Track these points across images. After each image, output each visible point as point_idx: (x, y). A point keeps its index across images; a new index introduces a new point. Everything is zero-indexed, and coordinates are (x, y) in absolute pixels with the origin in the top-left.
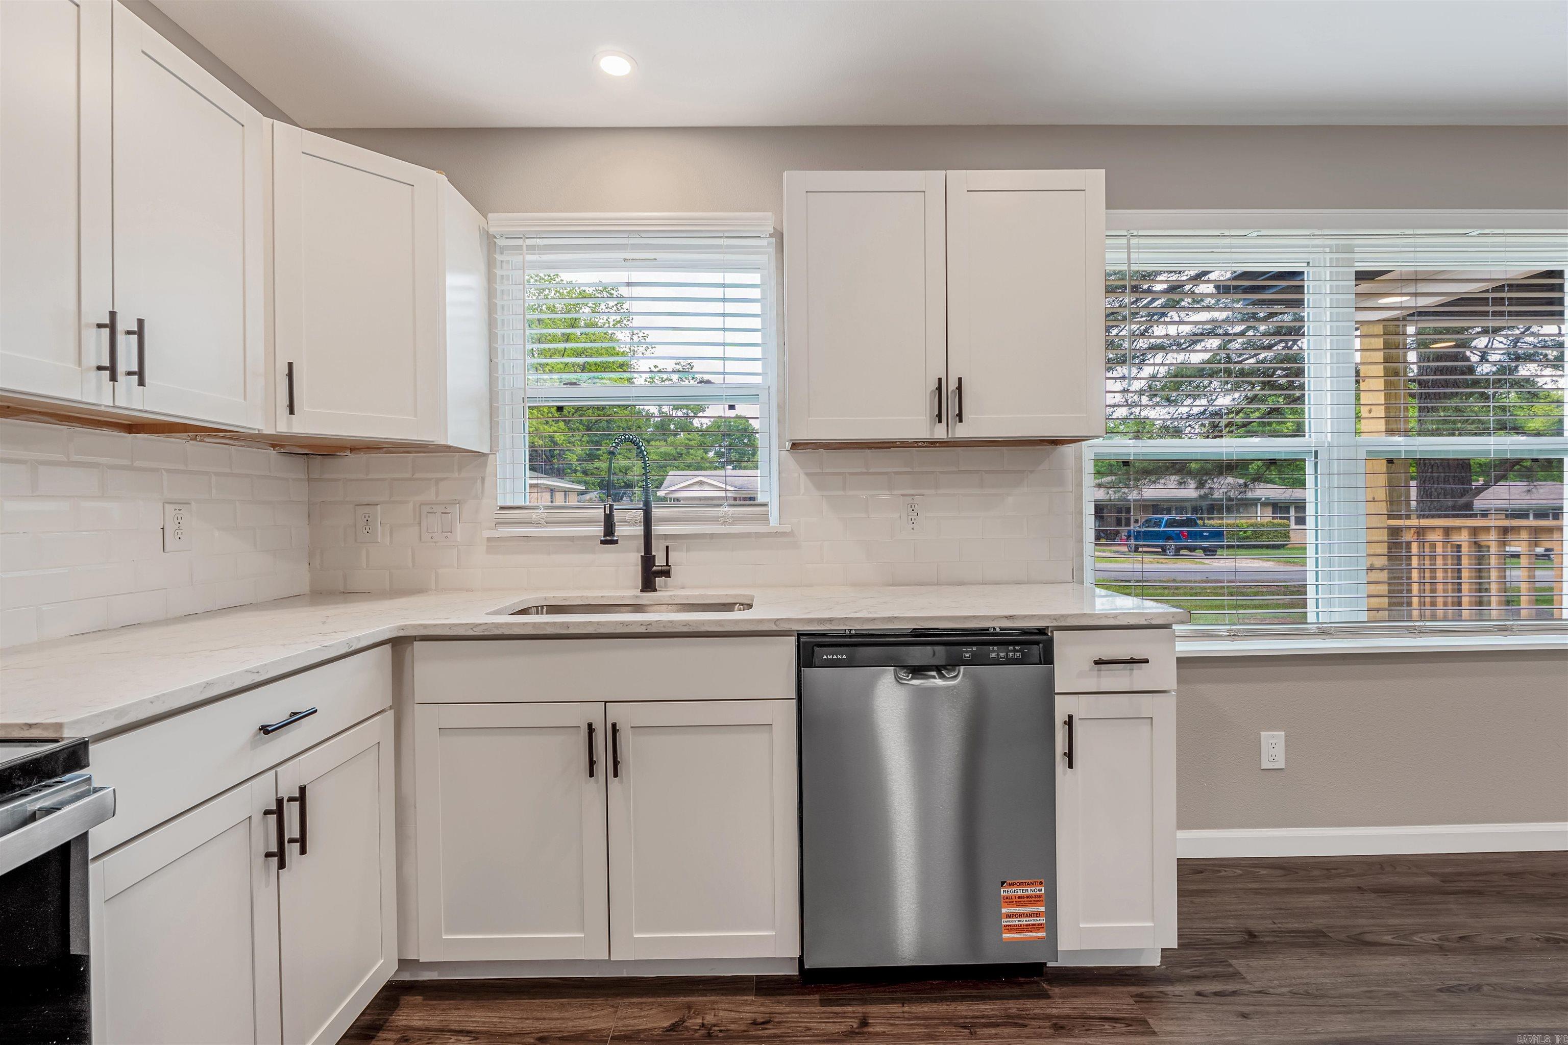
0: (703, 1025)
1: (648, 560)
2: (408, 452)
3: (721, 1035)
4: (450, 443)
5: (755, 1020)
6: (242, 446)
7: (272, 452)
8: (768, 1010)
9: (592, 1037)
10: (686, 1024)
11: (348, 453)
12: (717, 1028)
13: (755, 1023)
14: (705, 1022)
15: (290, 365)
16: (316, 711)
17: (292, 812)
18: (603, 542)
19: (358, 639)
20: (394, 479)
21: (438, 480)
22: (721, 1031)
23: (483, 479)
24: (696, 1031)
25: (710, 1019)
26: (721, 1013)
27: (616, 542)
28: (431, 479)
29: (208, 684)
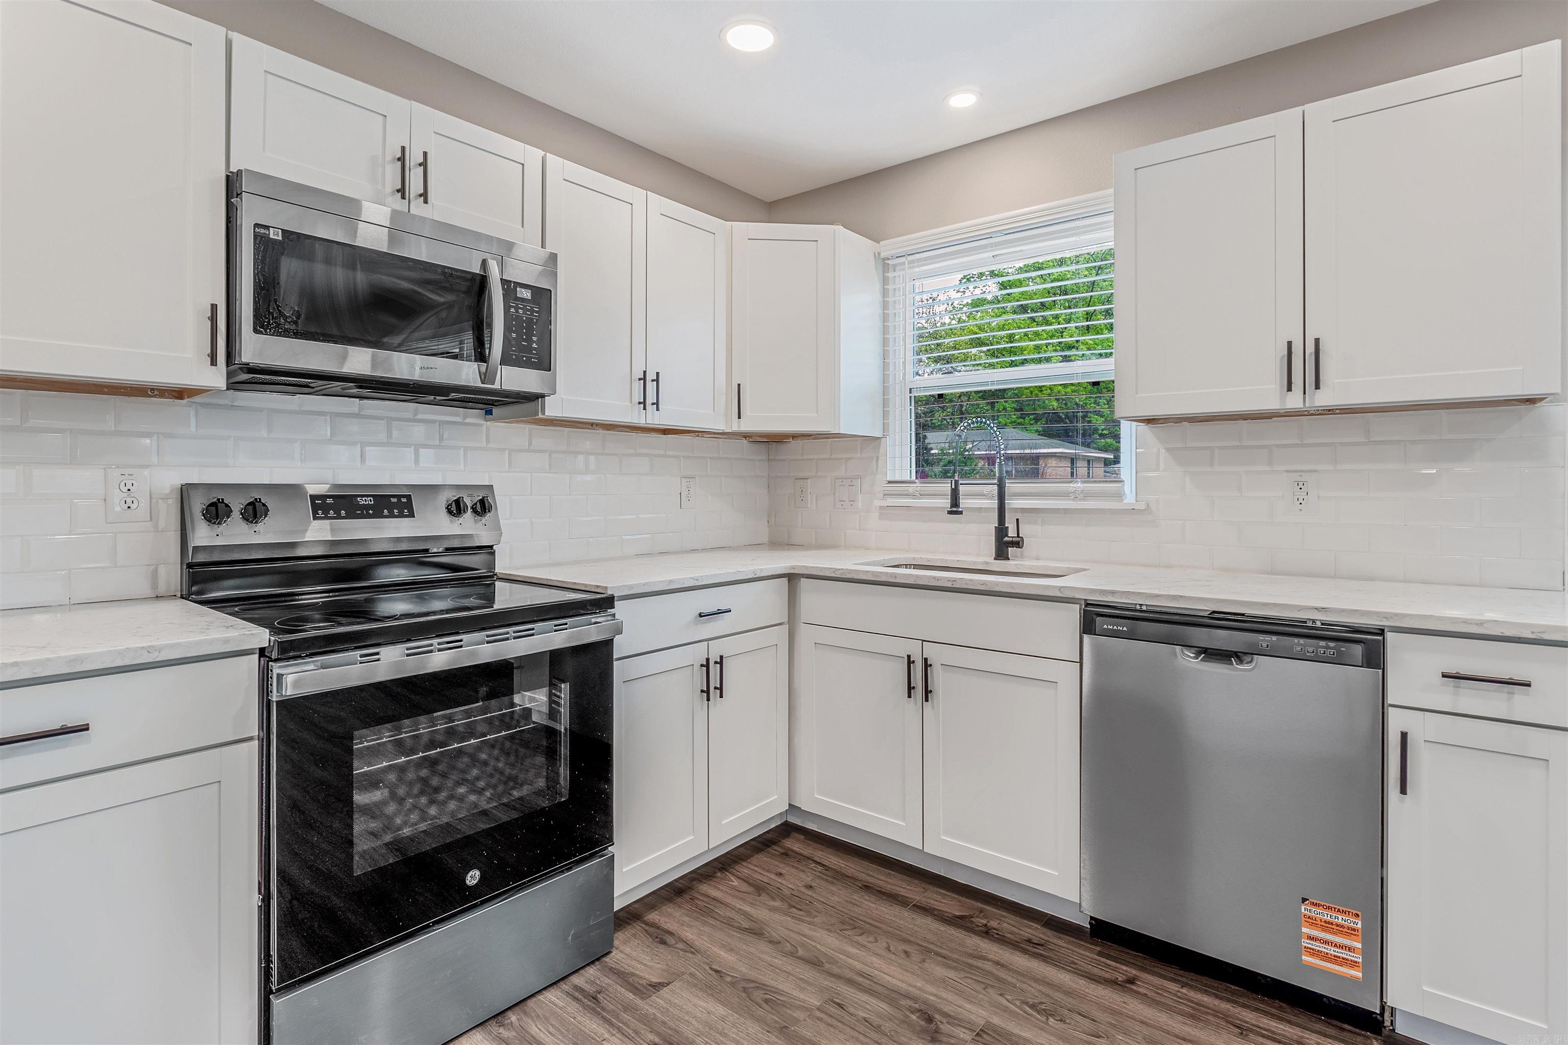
0: (986, 925)
1: (1001, 531)
2: (828, 438)
3: (996, 936)
4: (841, 432)
5: (1031, 939)
6: (726, 438)
7: (745, 441)
8: (1046, 938)
9: (900, 899)
10: (973, 919)
11: (791, 440)
12: (995, 931)
13: (1029, 941)
14: (988, 924)
15: (739, 385)
16: (730, 611)
17: (714, 670)
18: (950, 513)
19: (761, 570)
20: (819, 459)
21: (848, 459)
22: (997, 934)
23: (878, 458)
24: (978, 926)
25: (993, 924)
26: (1005, 925)
27: (961, 513)
28: (842, 459)
29: (671, 581)
